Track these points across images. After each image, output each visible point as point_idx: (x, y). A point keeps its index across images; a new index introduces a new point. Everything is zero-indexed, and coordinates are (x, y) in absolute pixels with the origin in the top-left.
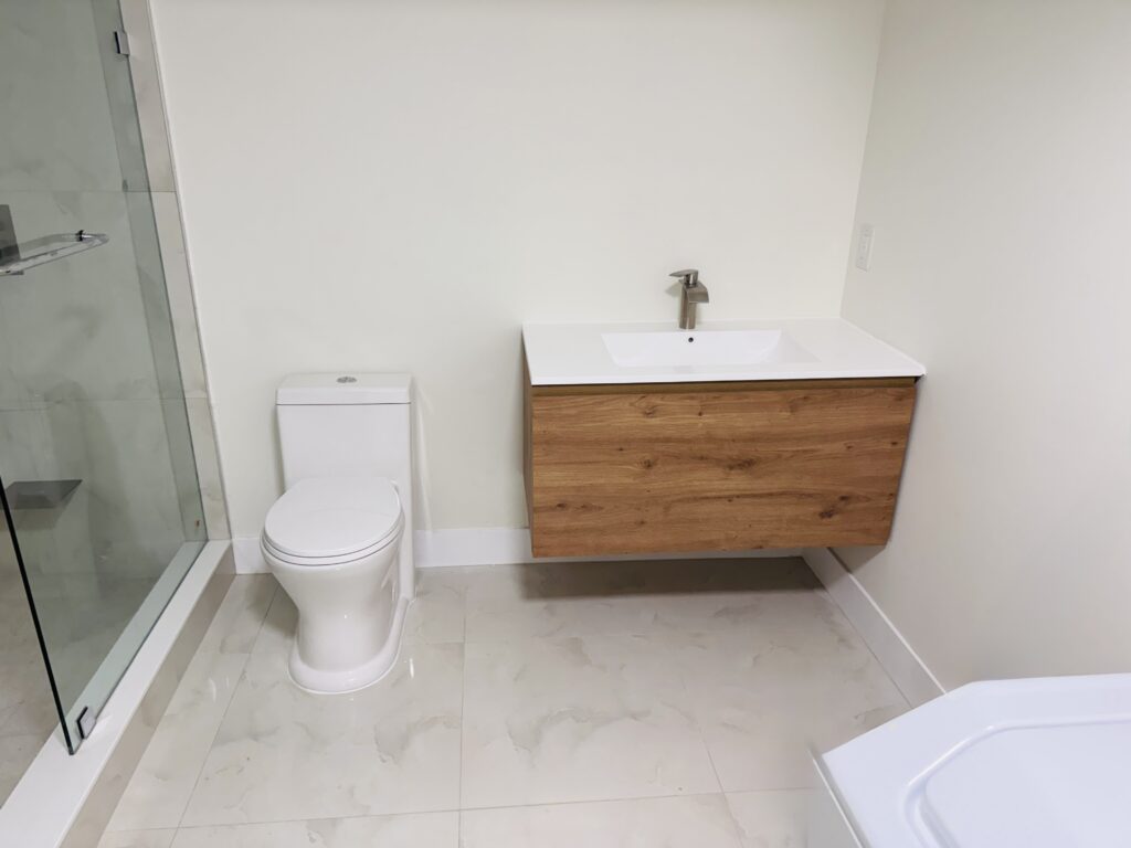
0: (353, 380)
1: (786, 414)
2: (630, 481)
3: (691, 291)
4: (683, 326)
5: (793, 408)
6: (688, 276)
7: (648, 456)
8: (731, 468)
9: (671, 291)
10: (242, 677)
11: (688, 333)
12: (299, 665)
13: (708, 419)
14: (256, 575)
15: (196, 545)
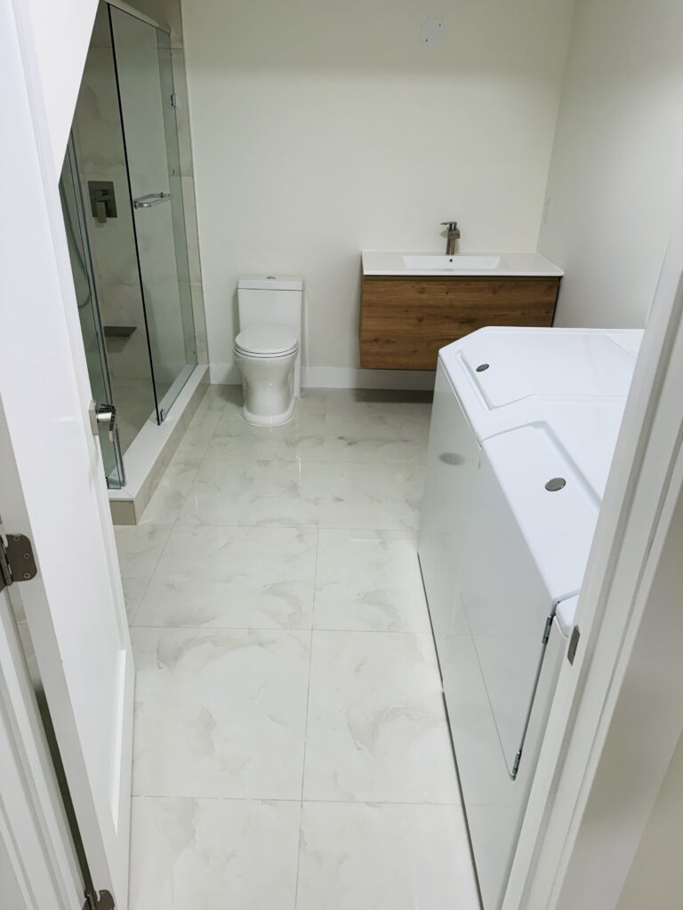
0: (274, 278)
1: (490, 295)
2: (410, 328)
3: (452, 233)
4: (448, 253)
5: (494, 292)
6: (451, 225)
7: (420, 315)
8: (462, 323)
9: (443, 234)
10: (221, 418)
11: (450, 257)
12: (247, 414)
13: (451, 296)
14: (221, 385)
15: (192, 366)
